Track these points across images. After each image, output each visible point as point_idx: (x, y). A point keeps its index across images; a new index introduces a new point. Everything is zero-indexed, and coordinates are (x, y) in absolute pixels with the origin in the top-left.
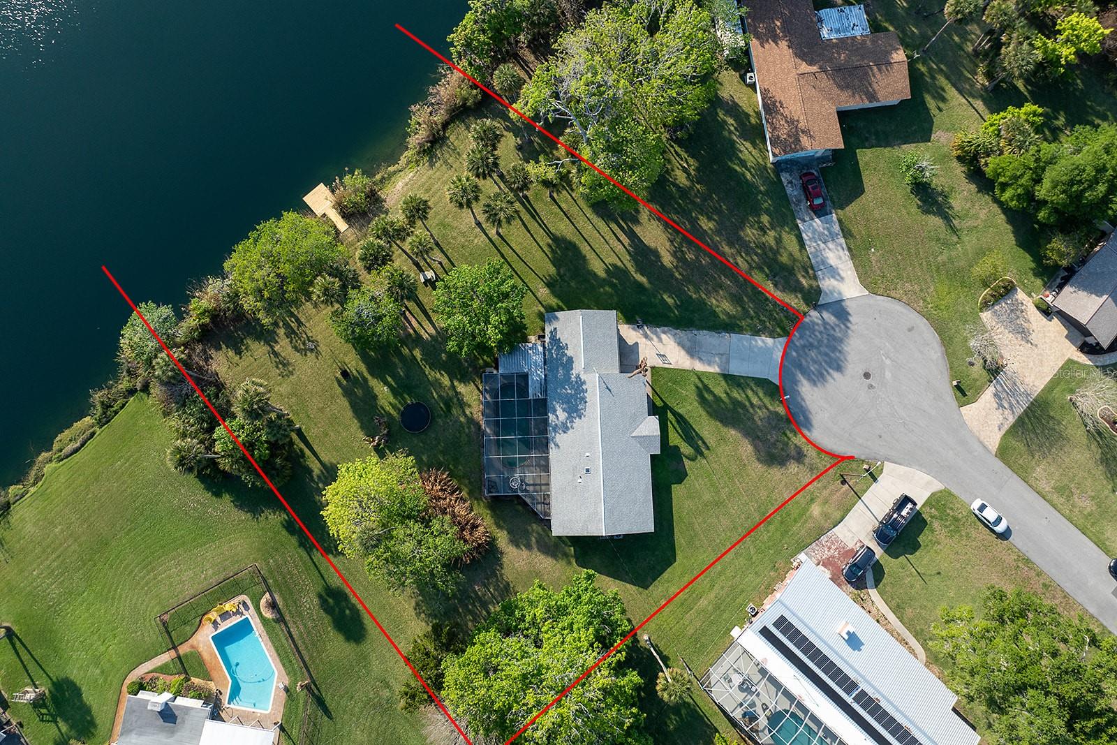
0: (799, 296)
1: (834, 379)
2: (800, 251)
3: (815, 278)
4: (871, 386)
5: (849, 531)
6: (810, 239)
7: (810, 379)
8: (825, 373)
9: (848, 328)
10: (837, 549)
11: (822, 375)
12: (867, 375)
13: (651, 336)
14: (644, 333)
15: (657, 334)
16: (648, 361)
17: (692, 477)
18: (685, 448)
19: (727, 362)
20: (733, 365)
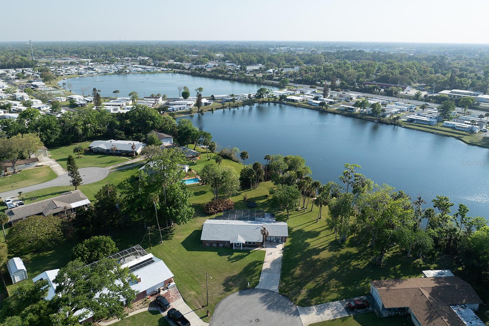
0: (306, 297)
1: (263, 306)
2: (329, 299)
3: (316, 304)
4: (251, 321)
5: (179, 304)
6: (336, 304)
7: (263, 297)
8: (266, 303)
9: (290, 315)
10: (172, 298)
11: (265, 302)
12: (258, 320)
13: (279, 252)
14: (280, 251)
15: (280, 253)
16: (268, 250)
17: (219, 257)
18: (232, 257)
19: (267, 272)
20: (265, 273)
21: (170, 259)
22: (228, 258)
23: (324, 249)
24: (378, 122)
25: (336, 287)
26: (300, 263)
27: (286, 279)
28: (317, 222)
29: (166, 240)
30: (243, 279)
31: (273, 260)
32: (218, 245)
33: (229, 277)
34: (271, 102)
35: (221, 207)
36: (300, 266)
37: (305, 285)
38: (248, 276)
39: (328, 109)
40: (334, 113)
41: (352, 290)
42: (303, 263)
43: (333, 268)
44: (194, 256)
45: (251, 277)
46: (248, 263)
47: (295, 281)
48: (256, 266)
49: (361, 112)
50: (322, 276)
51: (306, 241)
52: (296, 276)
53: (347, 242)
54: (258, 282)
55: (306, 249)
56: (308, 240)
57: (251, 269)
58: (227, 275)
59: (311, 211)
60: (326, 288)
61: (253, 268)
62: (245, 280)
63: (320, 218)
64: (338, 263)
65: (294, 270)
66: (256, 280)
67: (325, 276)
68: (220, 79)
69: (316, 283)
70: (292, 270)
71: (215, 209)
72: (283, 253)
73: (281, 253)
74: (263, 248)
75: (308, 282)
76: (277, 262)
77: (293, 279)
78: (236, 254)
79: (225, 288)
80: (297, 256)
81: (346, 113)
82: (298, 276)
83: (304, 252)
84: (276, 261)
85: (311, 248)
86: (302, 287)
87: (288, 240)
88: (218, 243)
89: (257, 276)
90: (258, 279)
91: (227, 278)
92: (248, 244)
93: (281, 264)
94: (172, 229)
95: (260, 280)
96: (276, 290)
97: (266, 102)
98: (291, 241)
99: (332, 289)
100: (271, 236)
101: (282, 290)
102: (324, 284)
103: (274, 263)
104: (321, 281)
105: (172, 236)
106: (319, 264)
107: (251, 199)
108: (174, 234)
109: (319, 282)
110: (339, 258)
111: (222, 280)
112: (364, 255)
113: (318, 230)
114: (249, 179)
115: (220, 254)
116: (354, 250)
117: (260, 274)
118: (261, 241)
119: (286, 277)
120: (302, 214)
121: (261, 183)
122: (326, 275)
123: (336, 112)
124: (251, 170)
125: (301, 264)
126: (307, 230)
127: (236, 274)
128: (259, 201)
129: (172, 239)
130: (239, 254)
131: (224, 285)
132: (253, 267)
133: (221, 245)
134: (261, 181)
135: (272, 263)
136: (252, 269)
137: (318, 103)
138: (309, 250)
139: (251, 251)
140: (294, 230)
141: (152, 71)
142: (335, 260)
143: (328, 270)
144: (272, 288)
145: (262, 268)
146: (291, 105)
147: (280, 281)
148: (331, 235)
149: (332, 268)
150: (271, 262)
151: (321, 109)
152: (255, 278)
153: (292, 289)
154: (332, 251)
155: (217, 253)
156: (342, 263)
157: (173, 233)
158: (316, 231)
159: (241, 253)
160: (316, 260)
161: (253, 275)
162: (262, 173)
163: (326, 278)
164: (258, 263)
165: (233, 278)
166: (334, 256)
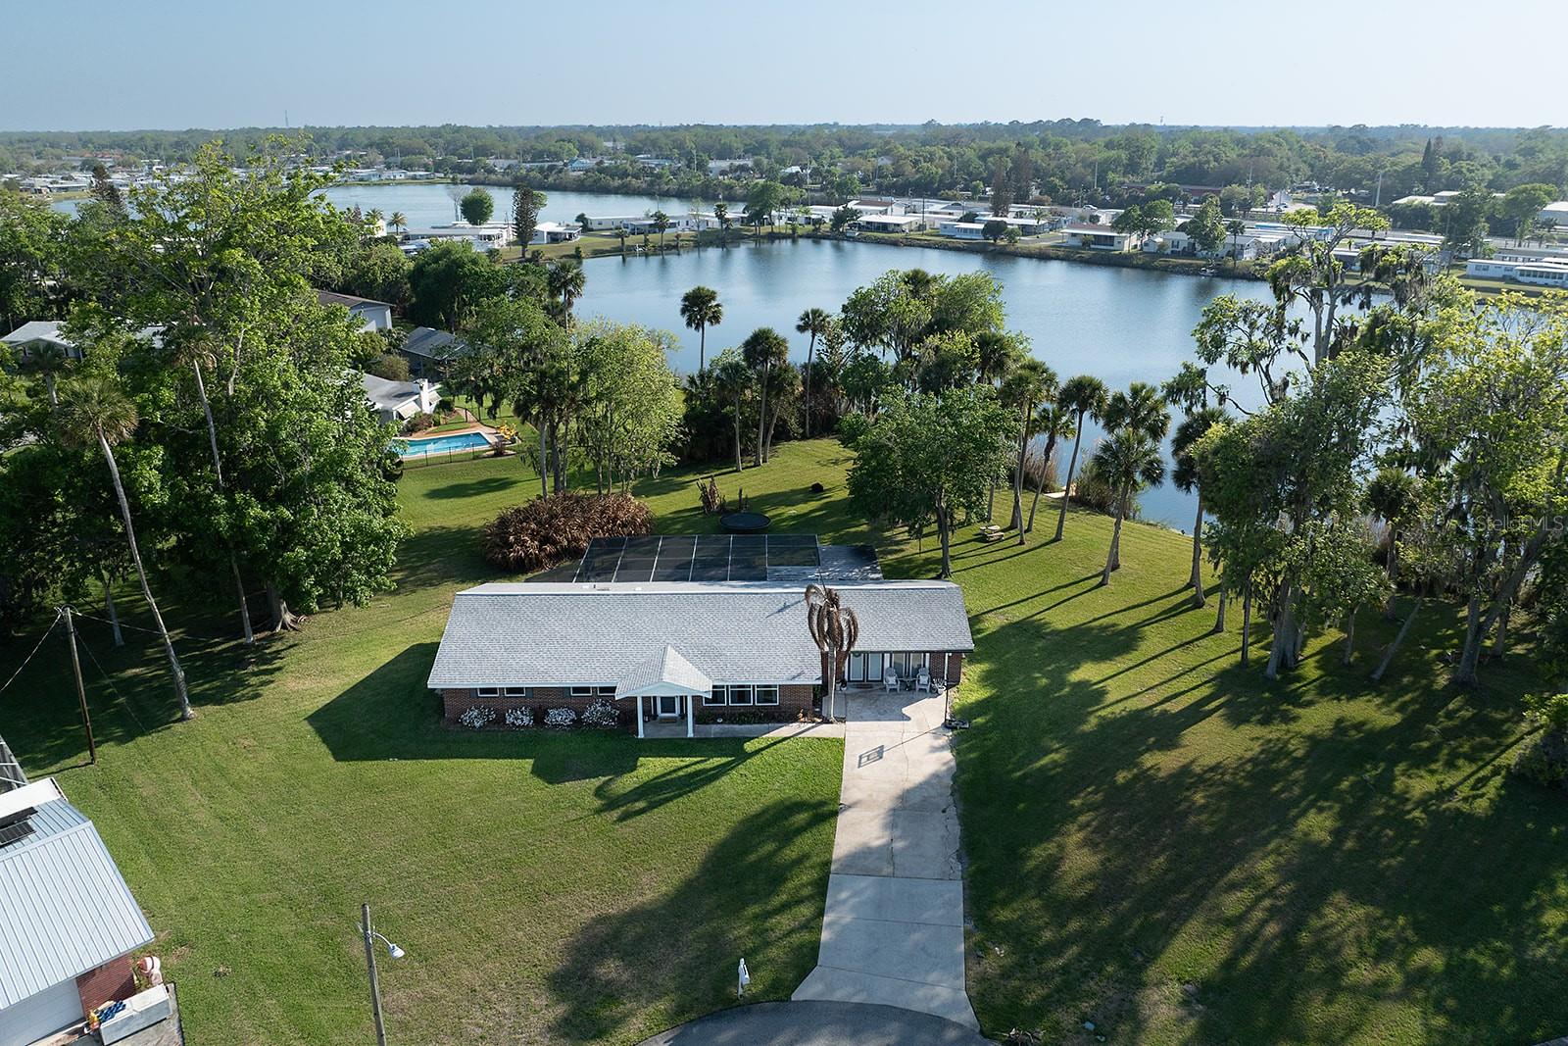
13: (929, 741)
14: (935, 734)
15: (935, 749)
16: (859, 734)
17: (540, 789)
18: (627, 782)
19: (867, 873)
20: (863, 883)
21: (203, 816)
22: (599, 792)
23: (1195, 714)
24: (1214, 275)
25: (1383, 952)
26: (1077, 802)
27: (1004, 915)
28: (1101, 584)
29: (220, 702)
30: (700, 930)
31: (897, 791)
32: (539, 715)
33: (602, 920)
34: (801, 237)
35: (576, 533)
36: (1082, 819)
37: (1153, 955)
38: (734, 907)
39: (1018, 245)
40: (1043, 257)
41: (1506, 971)
42: (1099, 797)
43: (1303, 824)
44: (372, 787)
45: (756, 917)
46: (737, 816)
47: (1074, 925)
48: (788, 837)
49: (1145, 249)
50: (1253, 881)
51: (1075, 676)
52: (1073, 888)
53: (1311, 670)
54: (814, 948)
55: (1093, 721)
56: (1087, 672)
57: (753, 857)
58: (584, 908)
59: (1057, 539)
60: (1316, 965)
61: (775, 852)
62: (715, 938)
63: (1115, 567)
64: (1319, 792)
65: (1051, 848)
66: (796, 939)
67: (1271, 880)
68: (616, 193)
69: (1229, 934)
70: (1036, 851)
71: (546, 540)
72: (953, 746)
73: (942, 748)
74: (826, 721)
75: (1167, 932)
76: (925, 799)
77: (1061, 910)
78: (652, 767)
79: (561, 1010)
80: (1043, 762)
81: (1086, 254)
82: (1090, 886)
83: (1084, 735)
84: (917, 799)
85: (1117, 709)
86: (1142, 968)
87: (971, 672)
88: (540, 701)
89: (800, 902)
90: (814, 923)
91: (586, 929)
92: (728, 702)
93: (952, 811)
94: (277, 646)
95: (825, 936)
96: (953, 1005)
97: (784, 237)
98: (986, 679)
99: (1363, 973)
100: (866, 653)
101: (999, 1000)
102: (1289, 936)
103: (908, 809)
104: (1258, 915)
105: (264, 678)
106: (1199, 798)
107: (742, 503)
108: (279, 669)
109: (1248, 927)
110: (1307, 755)
111: (548, 949)
112: (1448, 734)
113: (1125, 621)
114: (728, 420)
115: (549, 772)
116: (1371, 712)
117: (821, 887)
118: (812, 677)
119: (1004, 903)
120: (1009, 552)
121: (784, 446)
122: (1277, 869)
123: (1052, 252)
124: (736, 367)
125: (1089, 807)
126: (1061, 620)
127: (649, 896)
128: (780, 510)
129: (257, 696)
130: (677, 762)
131: (559, 983)
132: (770, 847)
133: (559, 716)
134: (782, 435)
135: (895, 813)
136: (760, 860)
137: (977, 231)
138: (1106, 725)
139: (749, 747)
140: (992, 624)
141: (375, 179)
142: (1287, 771)
143: (1276, 834)
144: (921, 993)
145: (829, 845)
146: (879, 242)
147: (967, 935)
148: (1204, 642)
149: (1294, 822)
150: (888, 805)
151: (992, 248)
152: (785, 921)
153: (1068, 989)
154: (1247, 721)
155: (528, 764)
156: (1345, 785)
157: (278, 663)
158: (1114, 625)
159: (688, 760)
160: (1171, 776)
161: (776, 901)
162: (791, 384)
163: (1285, 889)
164: (802, 818)
165: (631, 932)
166: (1275, 752)
